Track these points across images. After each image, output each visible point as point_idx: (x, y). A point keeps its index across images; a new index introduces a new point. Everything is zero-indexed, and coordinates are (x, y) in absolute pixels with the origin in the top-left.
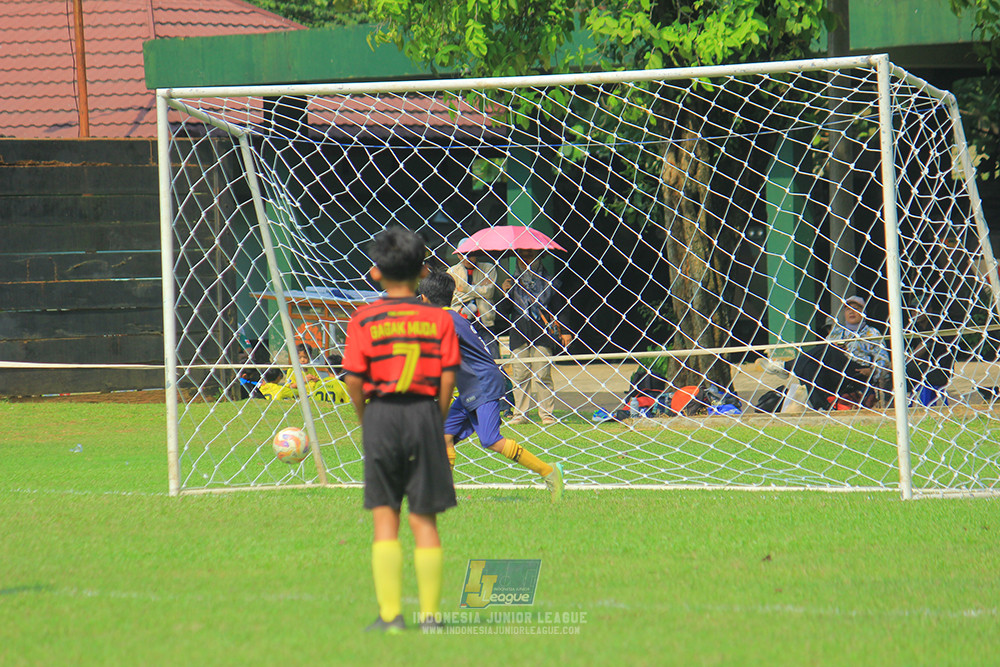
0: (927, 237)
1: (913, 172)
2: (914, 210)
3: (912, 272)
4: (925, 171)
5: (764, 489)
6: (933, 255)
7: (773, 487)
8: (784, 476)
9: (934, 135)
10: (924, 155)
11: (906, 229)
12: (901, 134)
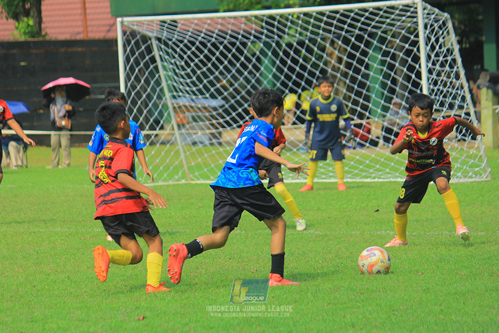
0: (439, 75)
1: (433, 48)
2: (434, 64)
3: (433, 90)
4: (437, 47)
5: (373, 180)
6: (441, 82)
7: (376, 180)
8: (381, 175)
9: (441, 32)
10: (437, 41)
11: (430, 72)
12: (428, 32)
